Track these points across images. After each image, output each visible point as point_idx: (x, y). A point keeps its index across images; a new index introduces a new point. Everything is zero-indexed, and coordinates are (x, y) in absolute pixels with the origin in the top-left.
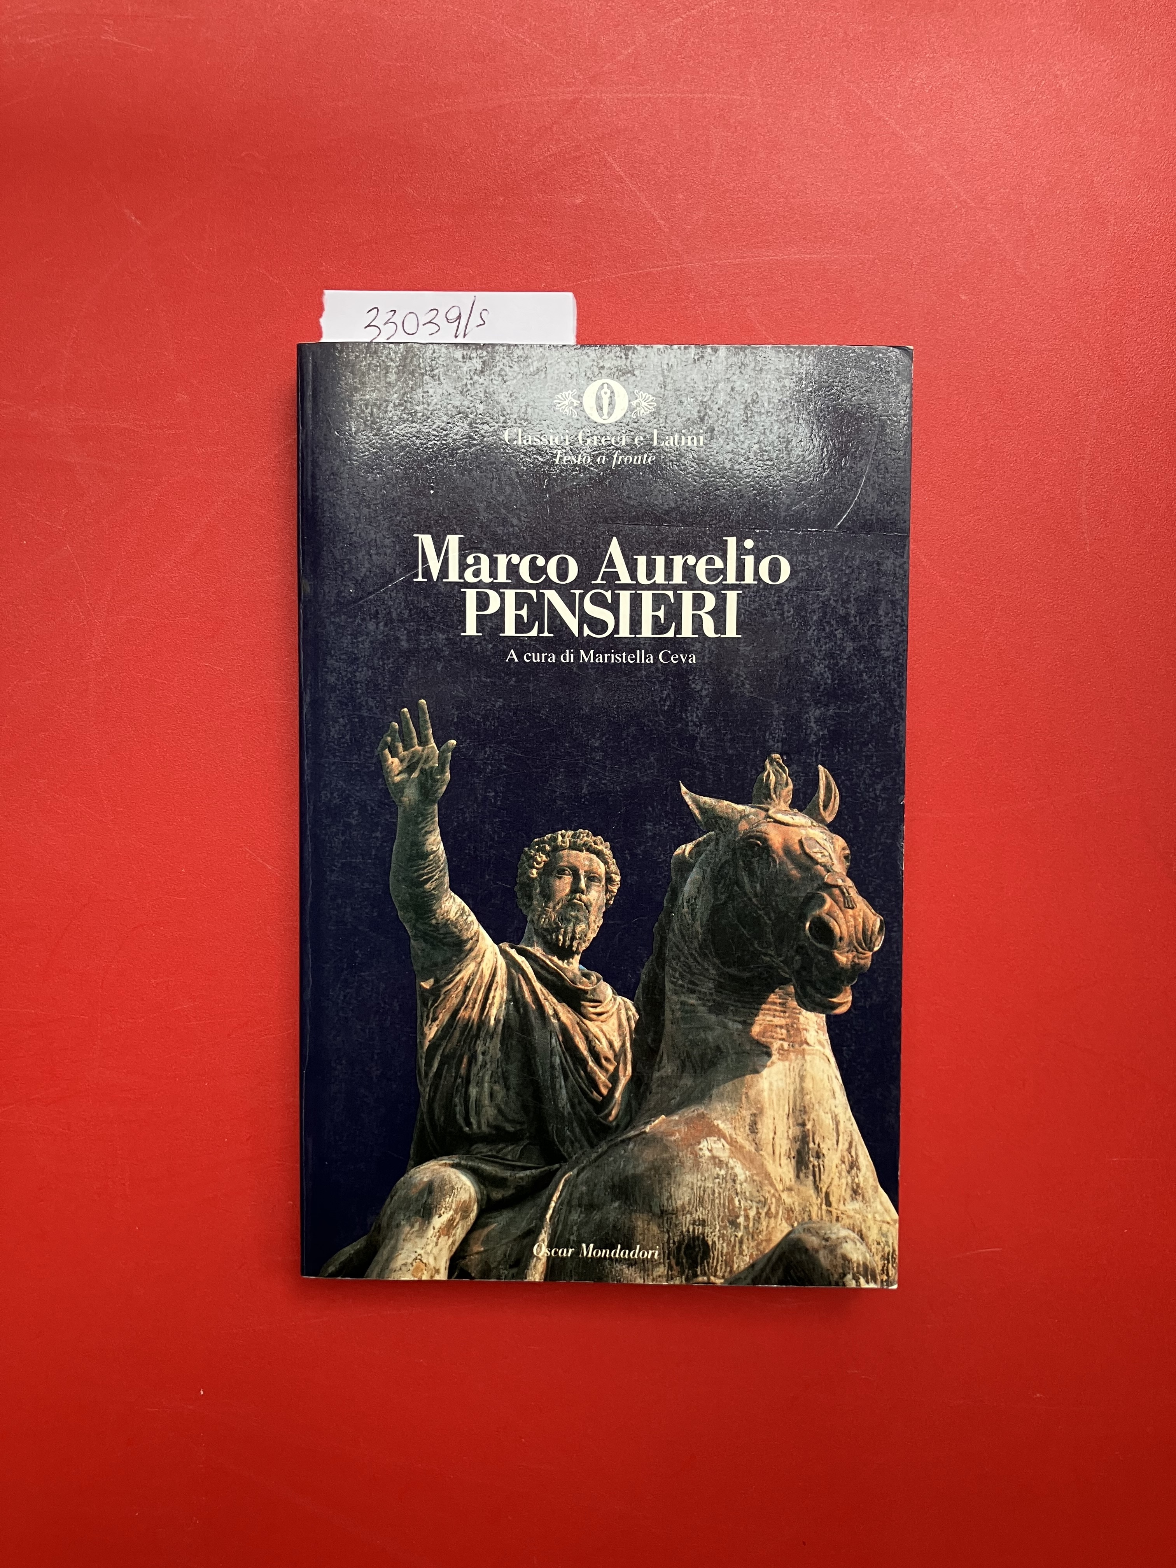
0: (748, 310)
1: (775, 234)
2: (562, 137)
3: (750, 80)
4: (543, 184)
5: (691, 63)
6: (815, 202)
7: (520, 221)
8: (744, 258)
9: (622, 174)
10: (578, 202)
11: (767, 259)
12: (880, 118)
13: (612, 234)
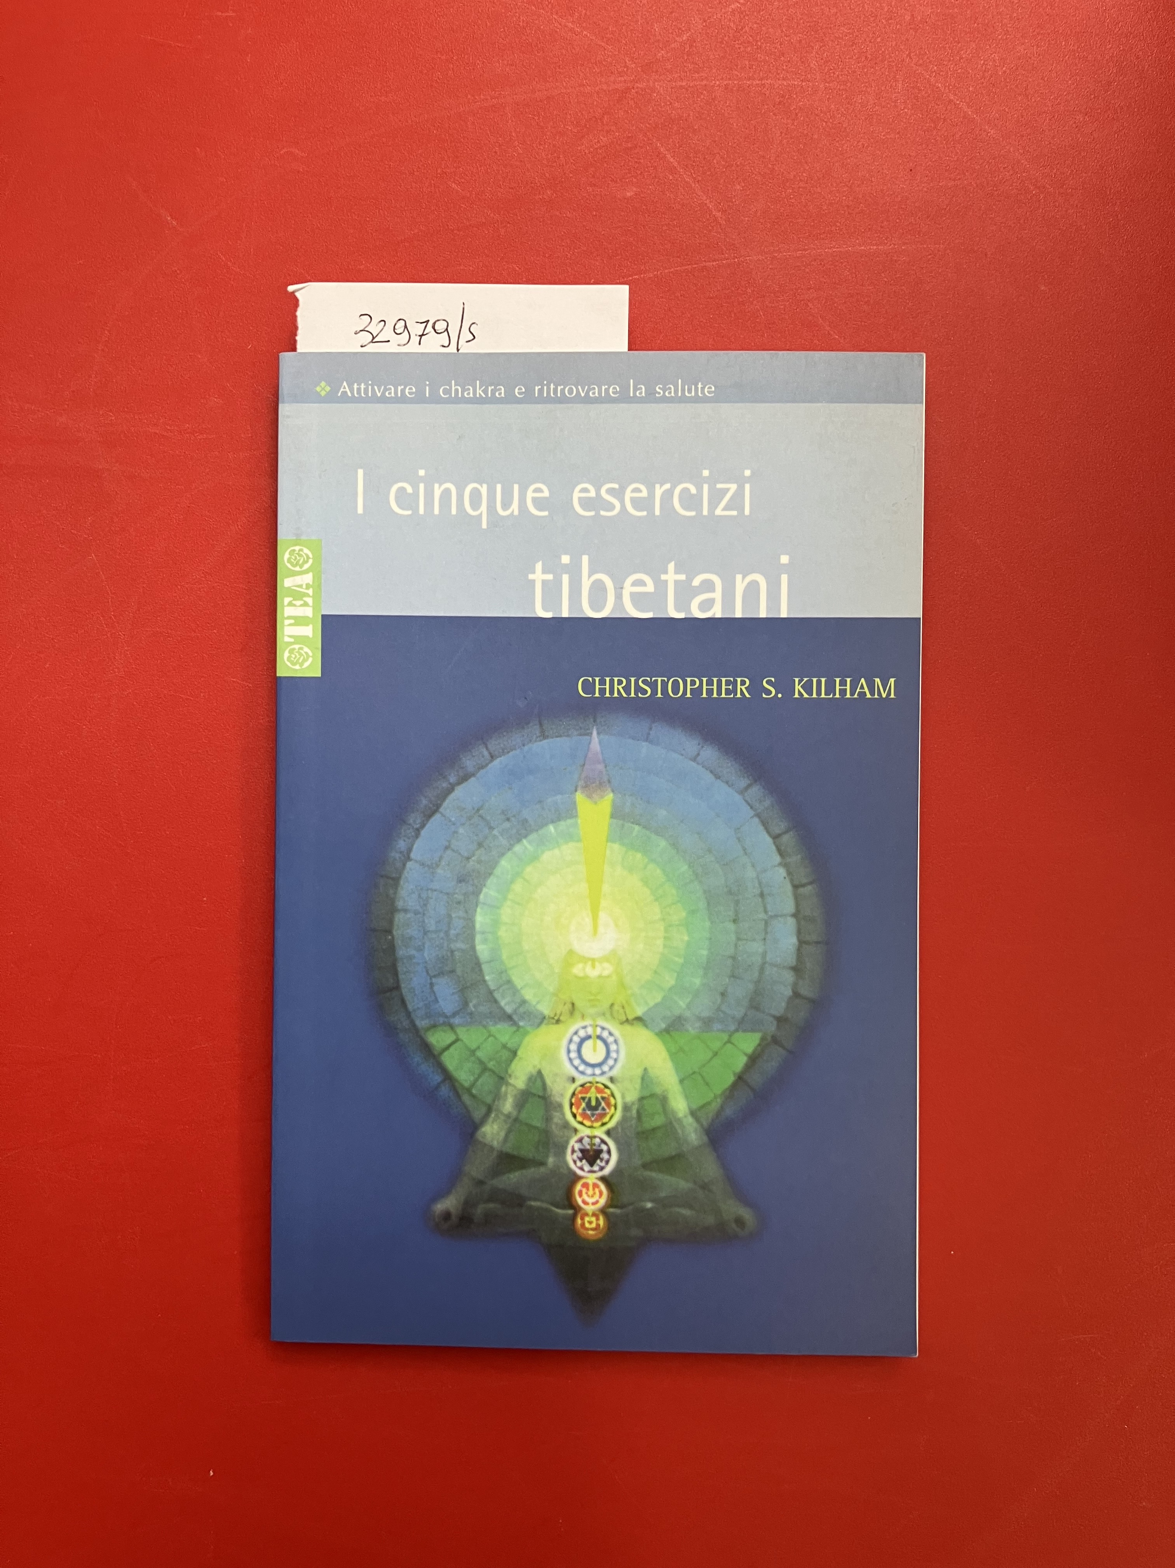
0: (810, 305)
1: (838, 224)
2: (613, 128)
3: (812, 65)
4: (593, 176)
5: (749, 49)
6: (882, 190)
7: (569, 215)
8: (805, 250)
9: (676, 164)
10: (629, 194)
11: (830, 251)
12: (950, 101)
13: (665, 228)
